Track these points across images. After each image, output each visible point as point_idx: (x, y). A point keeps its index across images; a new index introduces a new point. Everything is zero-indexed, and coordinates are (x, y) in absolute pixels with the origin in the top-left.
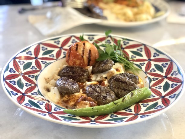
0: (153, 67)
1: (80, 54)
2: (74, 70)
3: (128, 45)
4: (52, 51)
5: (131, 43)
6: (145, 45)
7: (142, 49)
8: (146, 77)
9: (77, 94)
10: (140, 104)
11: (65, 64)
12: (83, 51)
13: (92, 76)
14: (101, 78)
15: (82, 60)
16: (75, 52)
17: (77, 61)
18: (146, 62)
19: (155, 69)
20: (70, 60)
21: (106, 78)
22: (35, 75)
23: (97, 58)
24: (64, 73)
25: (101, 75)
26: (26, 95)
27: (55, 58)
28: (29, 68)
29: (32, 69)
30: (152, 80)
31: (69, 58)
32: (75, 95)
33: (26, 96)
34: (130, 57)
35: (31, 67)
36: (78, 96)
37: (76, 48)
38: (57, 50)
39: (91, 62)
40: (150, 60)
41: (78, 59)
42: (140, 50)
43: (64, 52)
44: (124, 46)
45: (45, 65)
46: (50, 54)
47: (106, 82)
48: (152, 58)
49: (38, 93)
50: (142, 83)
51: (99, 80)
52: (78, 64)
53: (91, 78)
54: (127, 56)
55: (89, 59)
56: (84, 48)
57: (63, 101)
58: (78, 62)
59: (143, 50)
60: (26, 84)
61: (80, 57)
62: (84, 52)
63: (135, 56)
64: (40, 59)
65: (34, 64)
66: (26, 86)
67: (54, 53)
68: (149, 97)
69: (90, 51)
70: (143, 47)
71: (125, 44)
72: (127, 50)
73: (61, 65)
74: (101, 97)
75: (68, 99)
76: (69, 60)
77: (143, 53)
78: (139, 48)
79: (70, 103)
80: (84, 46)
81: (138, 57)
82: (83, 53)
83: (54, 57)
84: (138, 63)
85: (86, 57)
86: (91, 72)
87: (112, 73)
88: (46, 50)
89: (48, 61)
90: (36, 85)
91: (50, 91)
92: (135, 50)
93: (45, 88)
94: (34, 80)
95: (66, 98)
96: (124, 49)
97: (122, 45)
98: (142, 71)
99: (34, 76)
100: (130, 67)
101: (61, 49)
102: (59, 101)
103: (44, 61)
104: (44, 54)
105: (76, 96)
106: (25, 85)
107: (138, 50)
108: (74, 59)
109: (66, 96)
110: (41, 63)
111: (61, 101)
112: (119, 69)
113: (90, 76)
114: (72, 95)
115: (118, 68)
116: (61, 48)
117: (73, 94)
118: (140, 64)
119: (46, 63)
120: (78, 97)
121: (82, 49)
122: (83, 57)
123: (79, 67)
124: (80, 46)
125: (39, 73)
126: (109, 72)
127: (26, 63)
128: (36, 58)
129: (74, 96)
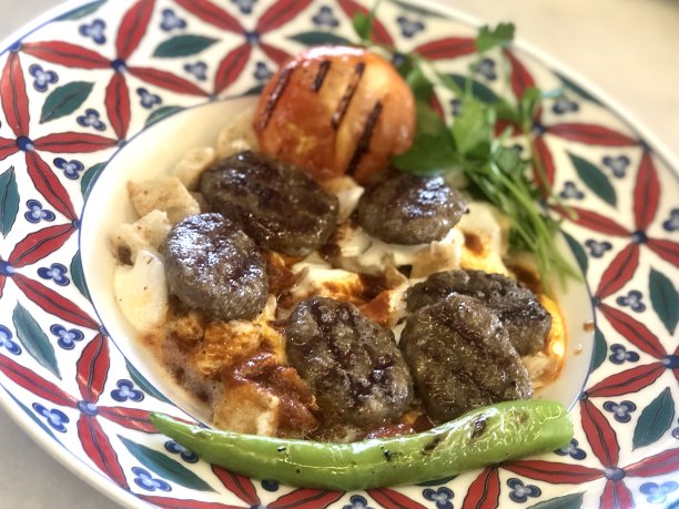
0: (640, 282)
1: (325, 111)
2: (276, 186)
3: (569, 118)
4: (202, 43)
5: (588, 115)
6: (647, 150)
7: (625, 160)
8: (586, 327)
9: (243, 328)
10: (505, 475)
11: (245, 137)
12: (348, 99)
13: (349, 232)
14: (383, 259)
15: (330, 139)
16: (307, 95)
17: (303, 139)
18: (620, 244)
19: (646, 301)
20: (272, 124)
21: (407, 270)
22: (89, 160)
23: (399, 151)
24: (225, 187)
25: (389, 252)
26: (12, 275)
27: (208, 86)
28: (69, 112)
29: (81, 121)
30: (610, 353)
31: (270, 116)
32: (233, 330)
33: (9, 280)
34: (558, 187)
35: (81, 112)
36: (245, 340)
37: (318, 76)
38: (230, 41)
39: (367, 163)
40: (641, 236)
41: (310, 131)
42: (618, 165)
43: (260, 65)
44: (549, 119)
45: (152, 116)
46: (192, 60)
47: (396, 299)
48: (655, 231)
49: (68, 275)
50: (557, 348)
51: (374, 266)
52: (302, 155)
53: (340, 243)
54: (546, 181)
55: (362, 146)
56: (353, 89)
57: (174, 335)
58: (306, 144)
59: (632, 172)
60: (32, 204)
61: (325, 122)
62: (347, 107)
63: (581, 186)
64: (138, 72)
65: (96, 100)
66: (30, 217)
67: (213, 57)
68: (559, 452)
69: (379, 107)
70: (634, 154)
71: (557, 110)
72: (557, 146)
73: (223, 137)
74: (342, 384)
75: (200, 335)
76: (267, 124)
77: (625, 188)
78: (614, 152)
79: (202, 359)
80: (357, 77)
81: (593, 203)
82: (343, 112)
83: (203, 78)
84: (582, 234)
85: (351, 130)
86: (349, 212)
87: (441, 258)
88: (177, 32)
89: (170, 98)
90: (76, 224)
91: (131, 264)
92: (593, 154)
93: (111, 241)
94: (72, 188)
95: (189, 324)
96: (544, 129)
97: (540, 111)
98: (584, 287)
99: (79, 166)
100: (535, 247)
101: (254, 41)
102: (155, 331)
103: (153, 89)
104: (164, 50)
105: (234, 336)
106: (23, 208)
107: (607, 161)
108: (292, 127)
109: (193, 318)
110: (135, 99)
111: (161, 334)
112: (483, 240)
113: (341, 230)
114: (219, 324)
115: (477, 233)
116: (253, 37)
117: (227, 320)
118: (590, 243)
119: (156, 107)
120: (244, 345)
121: (342, 90)
122: (336, 126)
123: (300, 176)
124: (341, 74)
125: (111, 151)
126: (429, 249)
127: (62, 82)
128: (117, 64)
129: (229, 331)
